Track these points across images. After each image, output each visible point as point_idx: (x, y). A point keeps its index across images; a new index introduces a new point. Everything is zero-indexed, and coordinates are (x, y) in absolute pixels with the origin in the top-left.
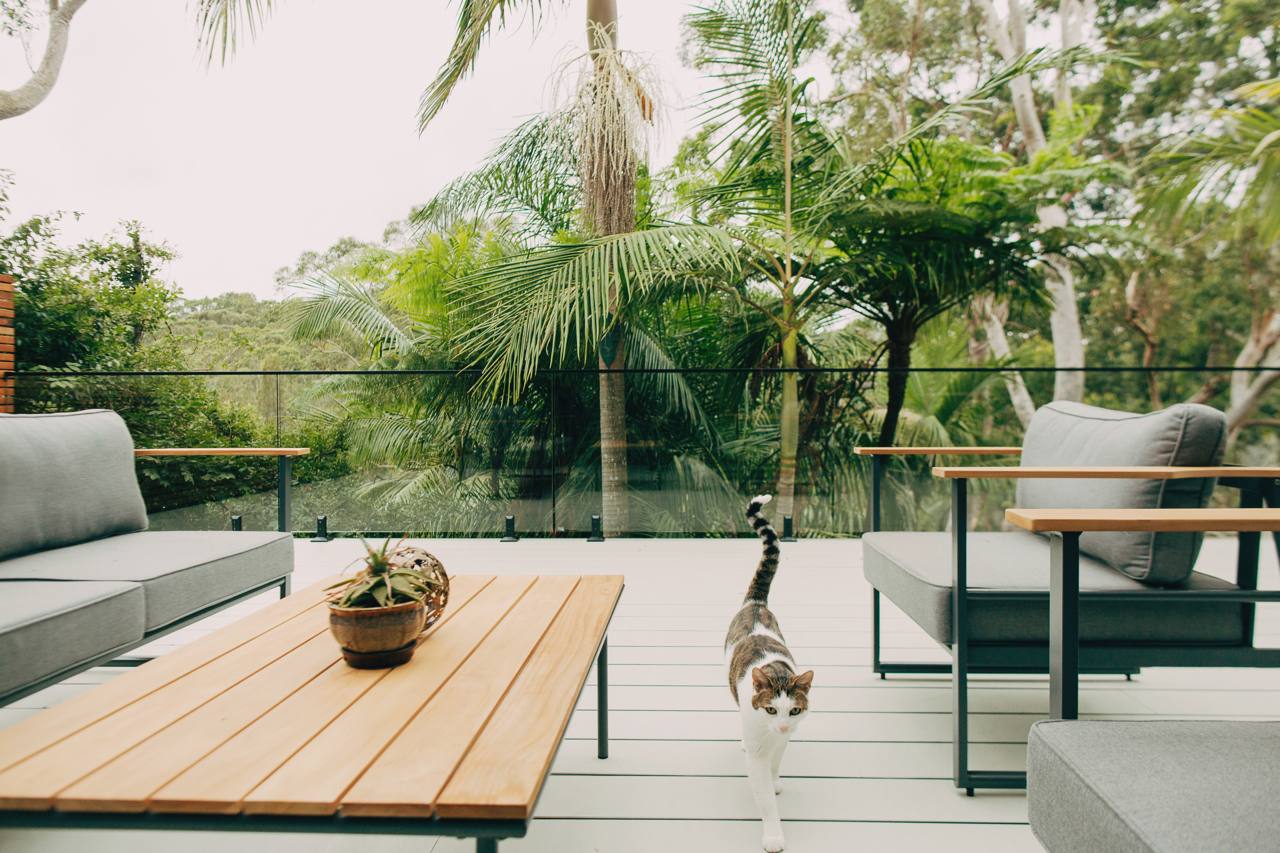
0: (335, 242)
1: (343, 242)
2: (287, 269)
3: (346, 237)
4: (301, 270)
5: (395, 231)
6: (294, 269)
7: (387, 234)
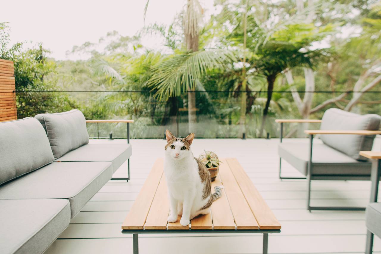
0: (84, 43)
1: (86, 43)
2: (68, 51)
3: (87, 41)
4: (73, 51)
5: (102, 39)
6: (71, 50)
7: (100, 40)
